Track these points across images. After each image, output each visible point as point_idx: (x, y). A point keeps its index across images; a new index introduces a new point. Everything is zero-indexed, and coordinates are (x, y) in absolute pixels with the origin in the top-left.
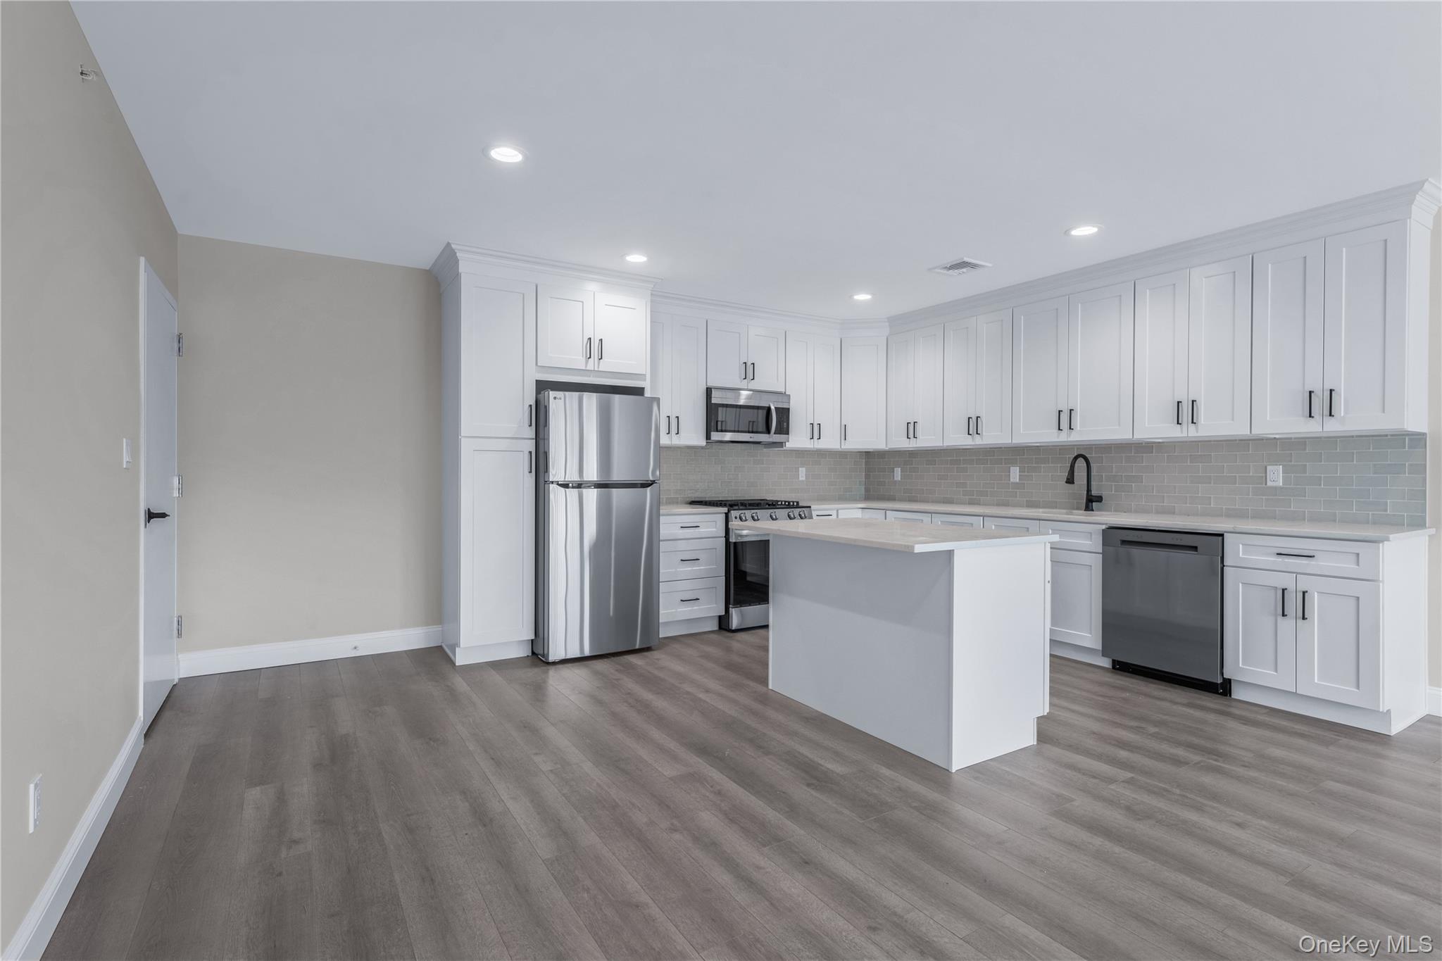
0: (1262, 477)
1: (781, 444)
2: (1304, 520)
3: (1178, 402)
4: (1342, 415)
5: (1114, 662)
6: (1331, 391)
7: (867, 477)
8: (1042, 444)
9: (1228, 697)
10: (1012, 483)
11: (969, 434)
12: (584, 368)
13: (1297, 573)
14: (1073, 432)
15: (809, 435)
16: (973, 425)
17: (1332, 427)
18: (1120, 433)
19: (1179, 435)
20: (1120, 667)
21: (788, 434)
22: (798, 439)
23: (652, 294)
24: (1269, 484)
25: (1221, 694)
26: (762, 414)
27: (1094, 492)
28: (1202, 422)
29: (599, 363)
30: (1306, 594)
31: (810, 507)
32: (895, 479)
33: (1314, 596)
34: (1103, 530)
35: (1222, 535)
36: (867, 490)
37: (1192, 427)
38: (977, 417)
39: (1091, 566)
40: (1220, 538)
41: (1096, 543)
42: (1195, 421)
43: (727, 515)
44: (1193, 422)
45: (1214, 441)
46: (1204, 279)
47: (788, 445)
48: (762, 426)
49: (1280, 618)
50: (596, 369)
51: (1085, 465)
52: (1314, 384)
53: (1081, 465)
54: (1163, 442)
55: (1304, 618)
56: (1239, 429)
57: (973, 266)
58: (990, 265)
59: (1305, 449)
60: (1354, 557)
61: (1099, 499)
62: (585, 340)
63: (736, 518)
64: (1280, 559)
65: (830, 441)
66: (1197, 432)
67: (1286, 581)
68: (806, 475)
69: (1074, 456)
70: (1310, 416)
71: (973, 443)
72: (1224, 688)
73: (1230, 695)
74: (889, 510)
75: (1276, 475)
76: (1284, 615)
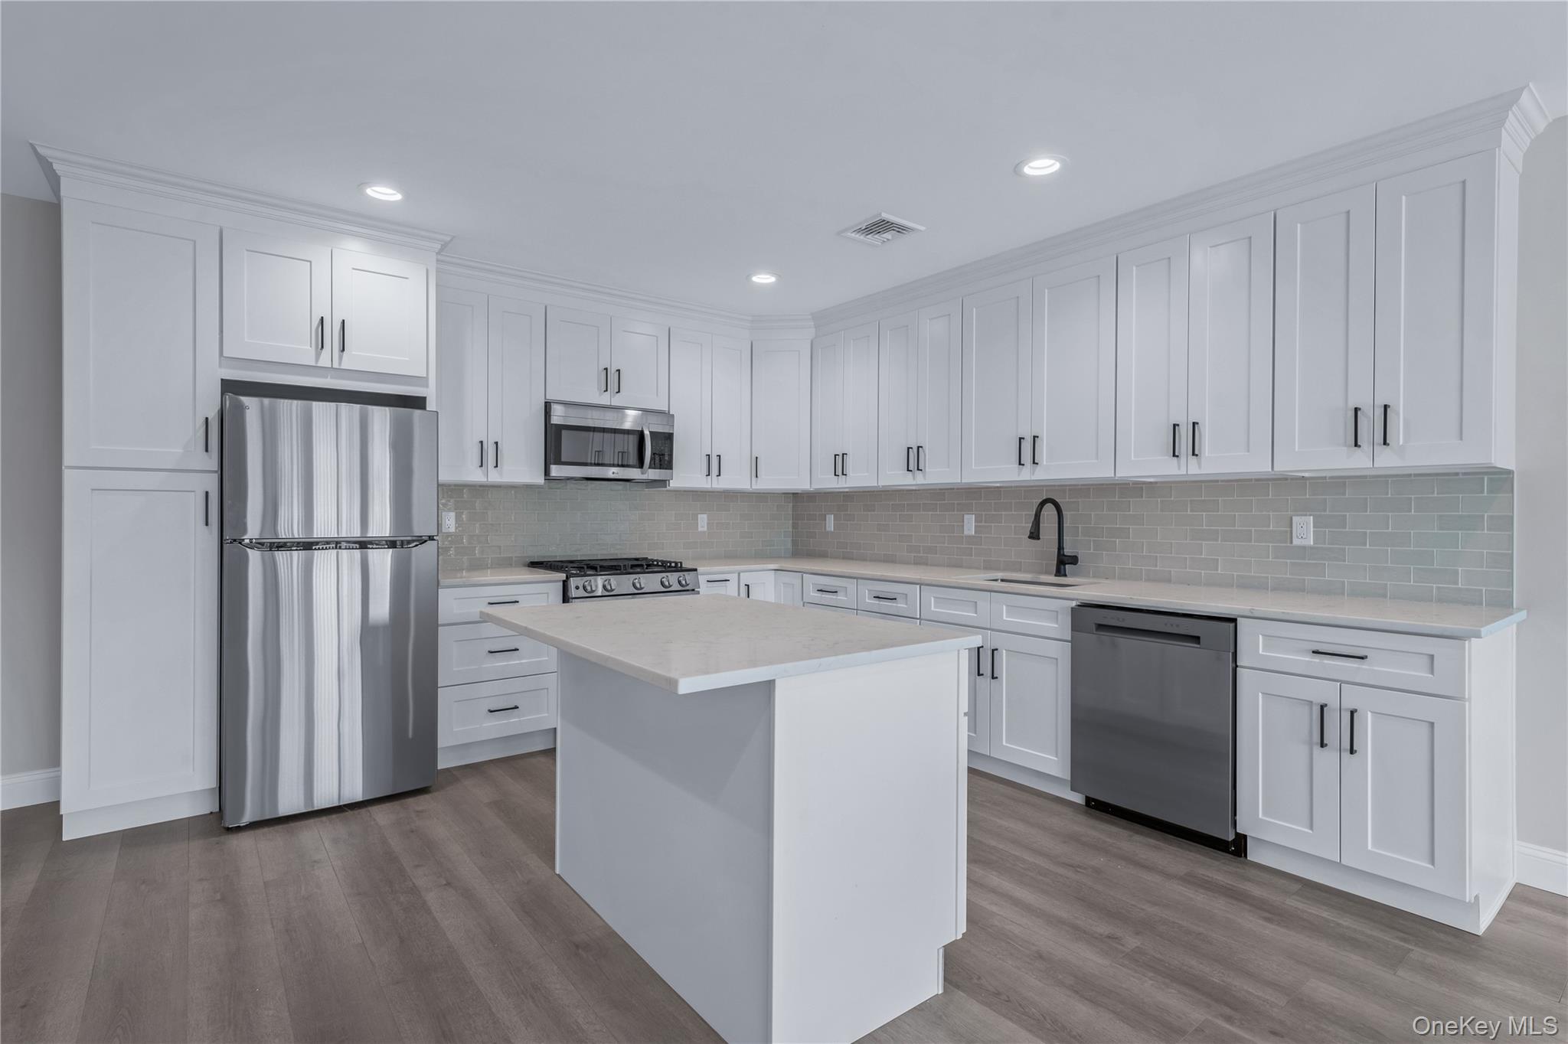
0: (1286, 532)
1: (663, 483)
2: (1343, 594)
3: (1175, 425)
4: (1401, 443)
5: (1088, 800)
6: (1386, 407)
7: (795, 526)
8: (1005, 485)
9: (1242, 859)
10: (966, 537)
11: (908, 470)
12: (314, 365)
13: (1342, 682)
14: (1038, 467)
15: (705, 472)
16: (914, 457)
17: (1387, 461)
18: (1101, 471)
19: (1175, 472)
20: (1096, 806)
21: (671, 469)
22: (686, 475)
23: (438, 260)
24: (1296, 542)
25: (1232, 853)
26: (633, 440)
27: (1068, 551)
28: (1207, 454)
29: (341, 358)
30: (1355, 714)
31: (696, 570)
32: (828, 529)
33: (1367, 717)
34: (1072, 608)
35: (1234, 620)
36: (794, 543)
37: (1193, 460)
38: (918, 447)
39: (1057, 659)
40: (1232, 625)
41: (1061, 627)
42: (1196, 453)
43: (565, 584)
44: (1194, 454)
45: (1222, 481)
46: (1209, 249)
47: (674, 484)
48: (633, 458)
49: (1317, 749)
50: (336, 365)
51: (1056, 512)
52: (1360, 397)
53: (1049, 513)
54: (1156, 483)
55: (1352, 751)
56: (1258, 465)
57: (901, 229)
58: (923, 228)
59: (1344, 494)
60: (1426, 660)
61: (1074, 560)
62: (316, 322)
63: (577, 588)
64: (1317, 659)
65: (735, 478)
66: (1200, 467)
67: (1325, 693)
68: (708, 524)
69: (1041, 500)
70: (1356, 445)
71: (914, 483)
72: (1238, 847)
73: (1246, 856)
74: (807, 573)
75: (1305, 532)
76: (1323, 745)
